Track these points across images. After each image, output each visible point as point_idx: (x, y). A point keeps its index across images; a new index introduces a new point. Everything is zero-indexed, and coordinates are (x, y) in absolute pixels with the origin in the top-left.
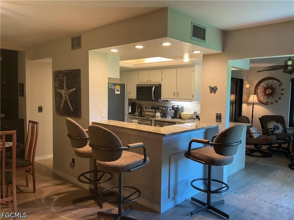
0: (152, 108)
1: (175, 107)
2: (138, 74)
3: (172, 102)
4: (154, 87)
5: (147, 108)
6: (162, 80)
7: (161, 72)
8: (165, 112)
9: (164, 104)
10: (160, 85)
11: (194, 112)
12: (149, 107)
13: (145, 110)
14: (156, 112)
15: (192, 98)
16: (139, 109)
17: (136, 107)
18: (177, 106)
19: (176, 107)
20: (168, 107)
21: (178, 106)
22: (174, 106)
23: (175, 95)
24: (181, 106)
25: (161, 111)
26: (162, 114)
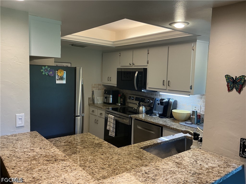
0: (137, 99)
1: (164, 101)
2: (120, 56)
3: (160, 93)
4: (137, 72)
5: (131, 99)
6: (148, 63)
7: (147, 52)
8: (152, 107)
9: (151, 95)
10: (145, 70)
11: (193, 111)
12: (133, 97)
13: (128, 100)
14: (139, 106)
15: (190, 91)
16: (122, 99)
17: (118, 96)
18: (167, 100)
19: (166, 102)
20: (156, 100)
21: (169, 100)
22: (163, 99)
23: (165, 84)
24: (174, 100)
25: (147, 104)
26: (148, 108)
